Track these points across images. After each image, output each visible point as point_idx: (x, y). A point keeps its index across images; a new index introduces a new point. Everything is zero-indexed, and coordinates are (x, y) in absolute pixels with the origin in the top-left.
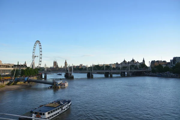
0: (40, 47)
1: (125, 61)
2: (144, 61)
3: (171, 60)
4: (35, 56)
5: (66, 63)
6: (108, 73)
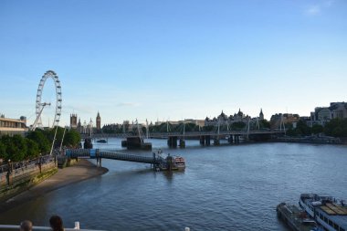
0: (58, 84)
1: (222, 115)
2: (261, 114)
3: (311, 113)
4: (45, 104)
5: (98, 118)
6: (208, 138)
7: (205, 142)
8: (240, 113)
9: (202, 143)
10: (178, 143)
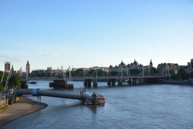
1: (122, 64)
2: (151, 63)
3: (188, 63)
5: (28, 65)
6: (114, 81)
7: (111, 84)
8: (135, 63)
9: (109, 84)
10: (92, 84)
